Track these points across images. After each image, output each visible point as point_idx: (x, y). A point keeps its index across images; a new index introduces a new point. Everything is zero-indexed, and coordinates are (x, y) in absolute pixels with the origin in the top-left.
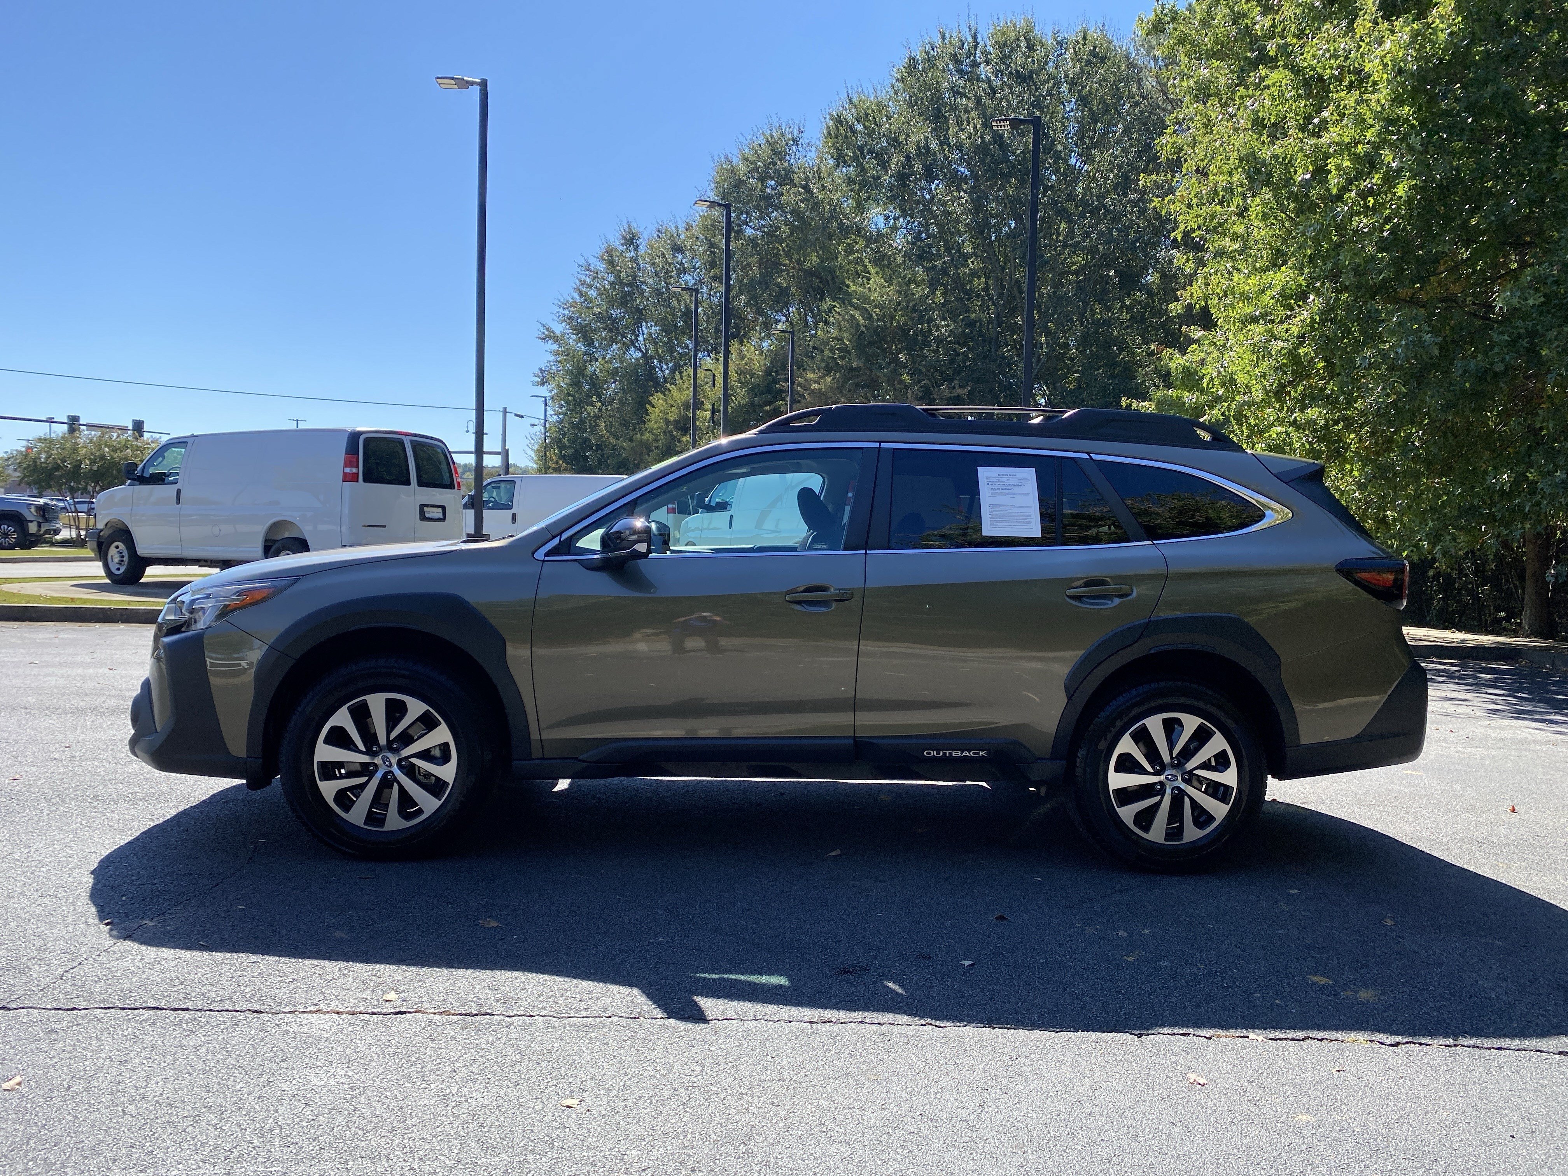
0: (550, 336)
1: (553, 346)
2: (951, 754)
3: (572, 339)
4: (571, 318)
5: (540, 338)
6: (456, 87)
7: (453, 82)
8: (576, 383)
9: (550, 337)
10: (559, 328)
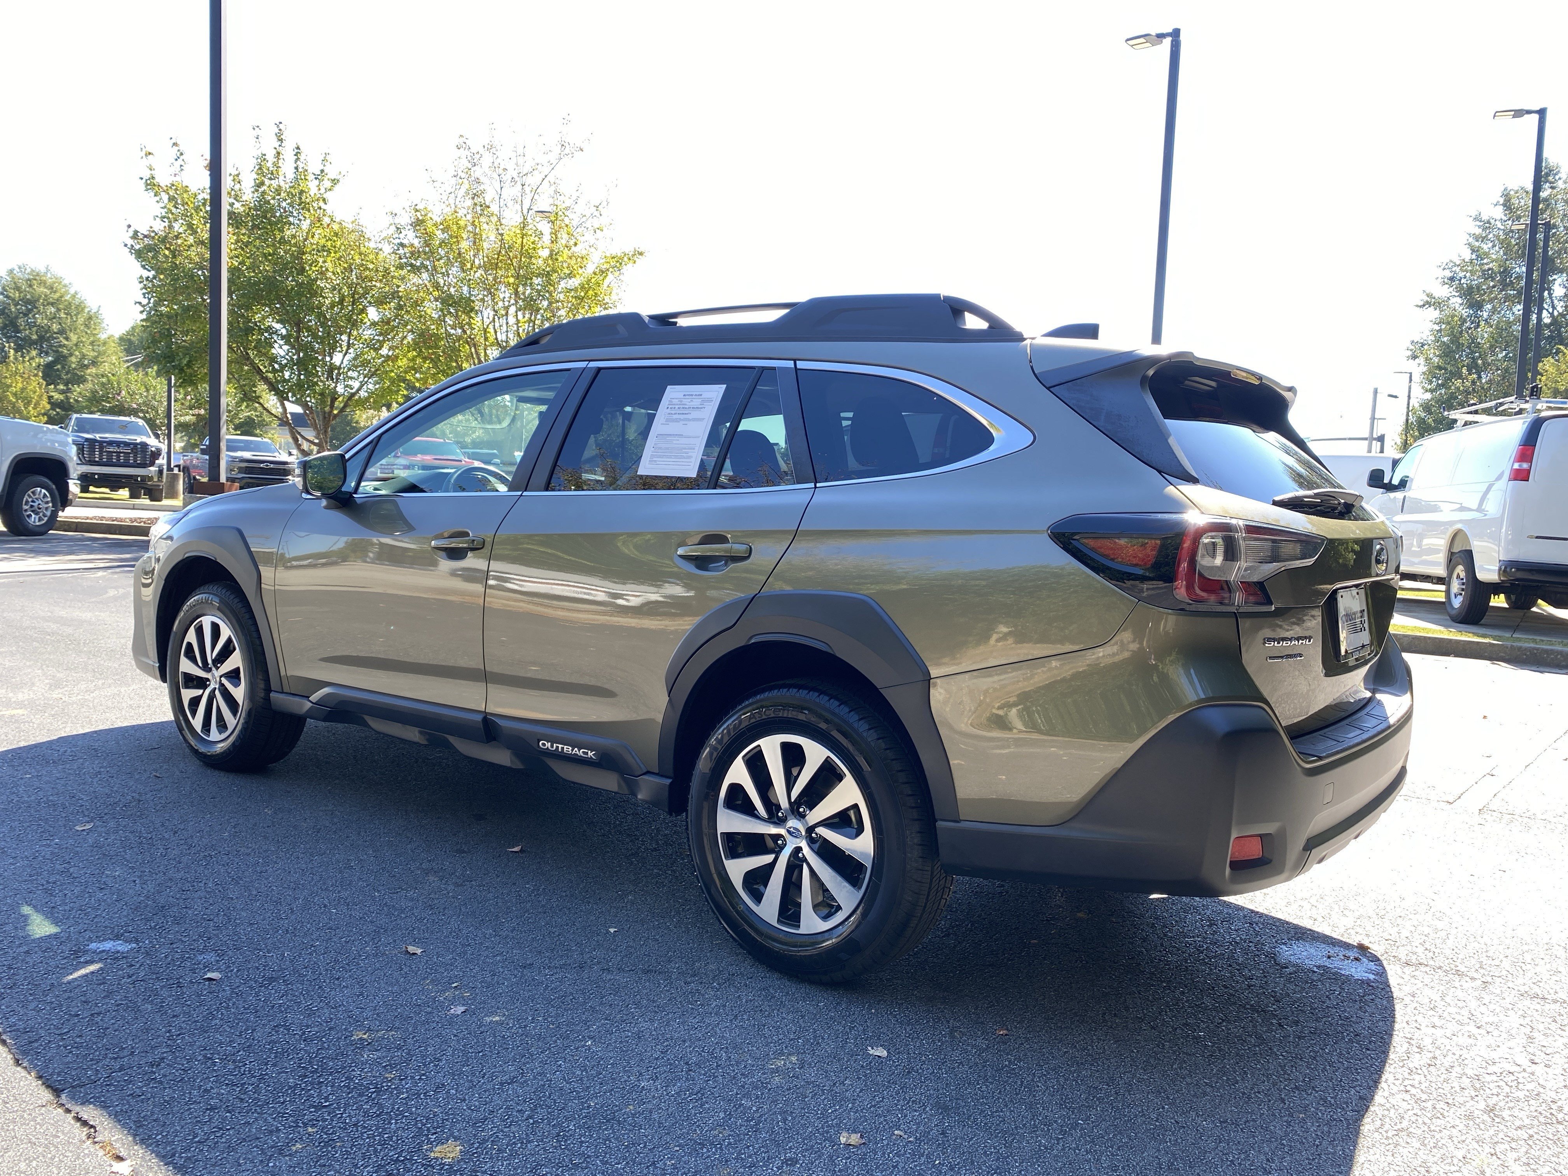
0: (1431, 302)
1: (1433, 314)
2: (563, 748)
3: (1457, 302)
4: (1452, 279)
5: (1417, 306)
6: (1148, 44)
7: (1142, 40)
8: (1447, 352)
9: (1428, 303)
10: (1442, 292)
